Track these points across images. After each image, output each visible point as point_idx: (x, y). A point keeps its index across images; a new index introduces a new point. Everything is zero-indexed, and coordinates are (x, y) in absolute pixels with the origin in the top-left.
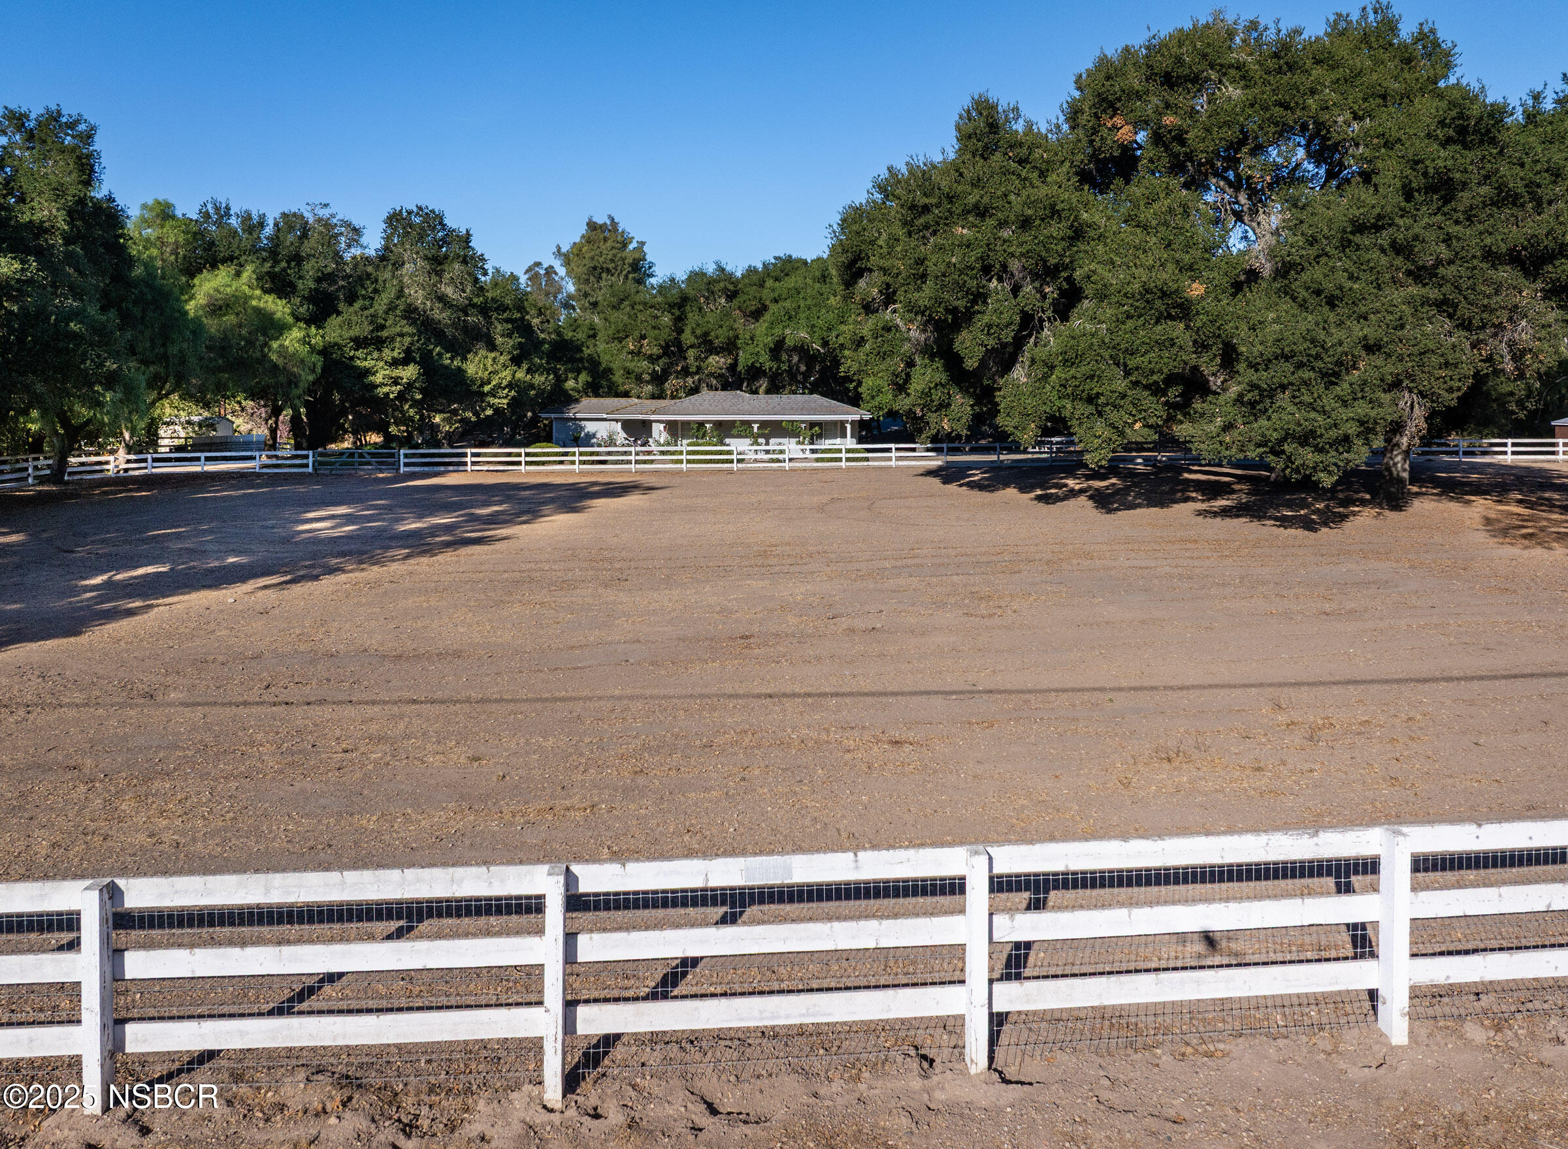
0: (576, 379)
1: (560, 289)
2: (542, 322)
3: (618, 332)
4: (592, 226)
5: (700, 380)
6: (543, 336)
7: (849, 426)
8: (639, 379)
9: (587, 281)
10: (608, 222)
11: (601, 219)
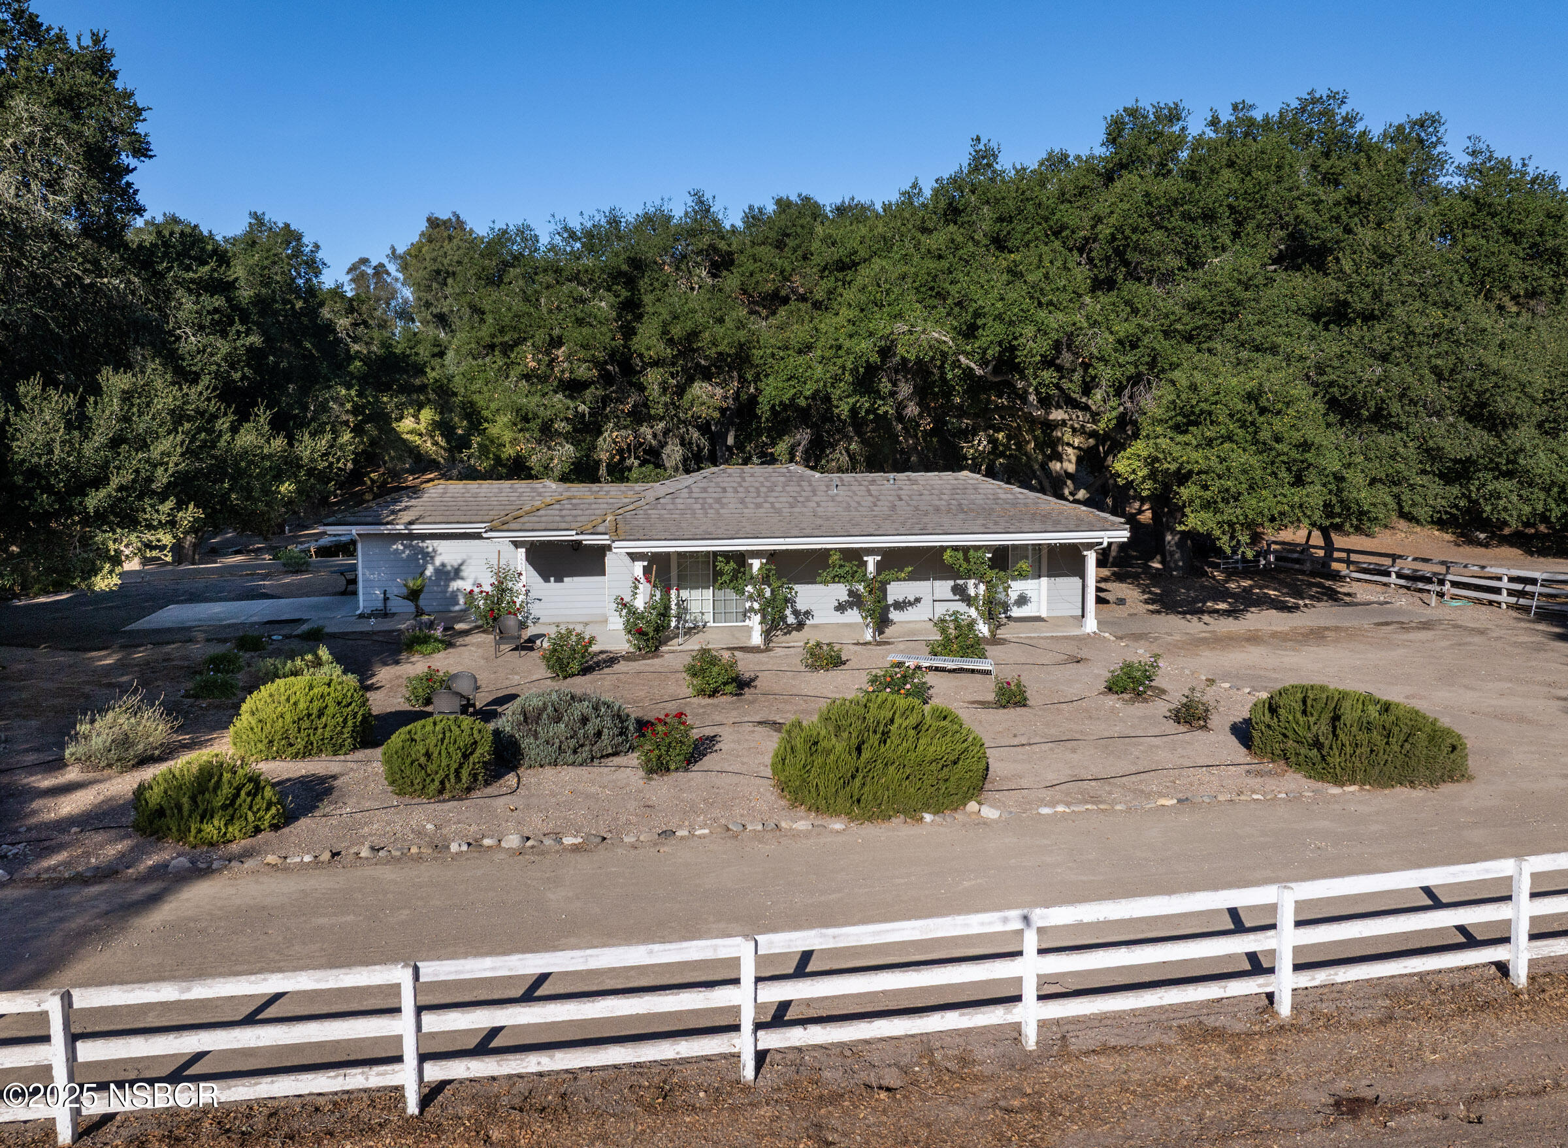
0: (416, 417)
1: (393, 294)
2: (355, 325)
3: (502, 331)
4: (433, 223)
5: (666, 432)
6: (356, 347)
7: (1091, 558)
8: (547, 432)
9: (429, 288)
10: (454, 219)
11: (444, 215)
